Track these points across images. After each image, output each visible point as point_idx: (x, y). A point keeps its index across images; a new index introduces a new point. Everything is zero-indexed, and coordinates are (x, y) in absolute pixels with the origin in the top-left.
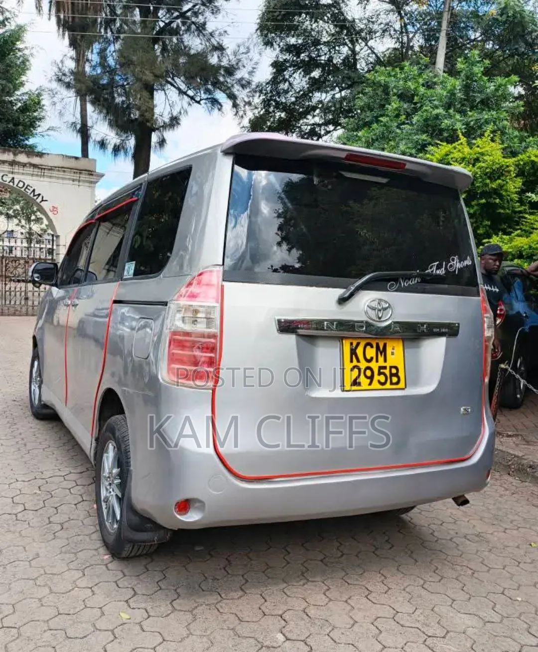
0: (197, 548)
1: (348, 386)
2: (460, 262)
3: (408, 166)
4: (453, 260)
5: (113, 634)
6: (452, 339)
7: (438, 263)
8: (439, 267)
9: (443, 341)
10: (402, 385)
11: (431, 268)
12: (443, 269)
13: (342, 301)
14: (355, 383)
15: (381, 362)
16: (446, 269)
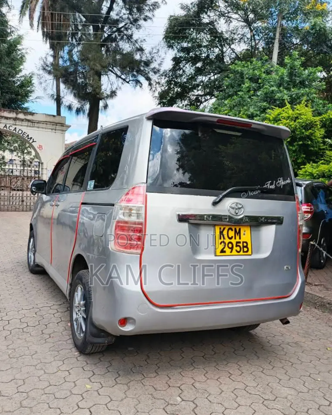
0: (130, 349)
1: (218, 253)
2: (284, 181)
3: (253, 126)
4: (280, 180)
5: (82, 397)
6: (279, 226)
7: (271, 181)
8: (271, 184)
9: (273, 228)
10: (250, 252)
11: (267, 185)
12: (274, 185)
13: (215, 204)
14: (223, 251)
16: (275, 185)
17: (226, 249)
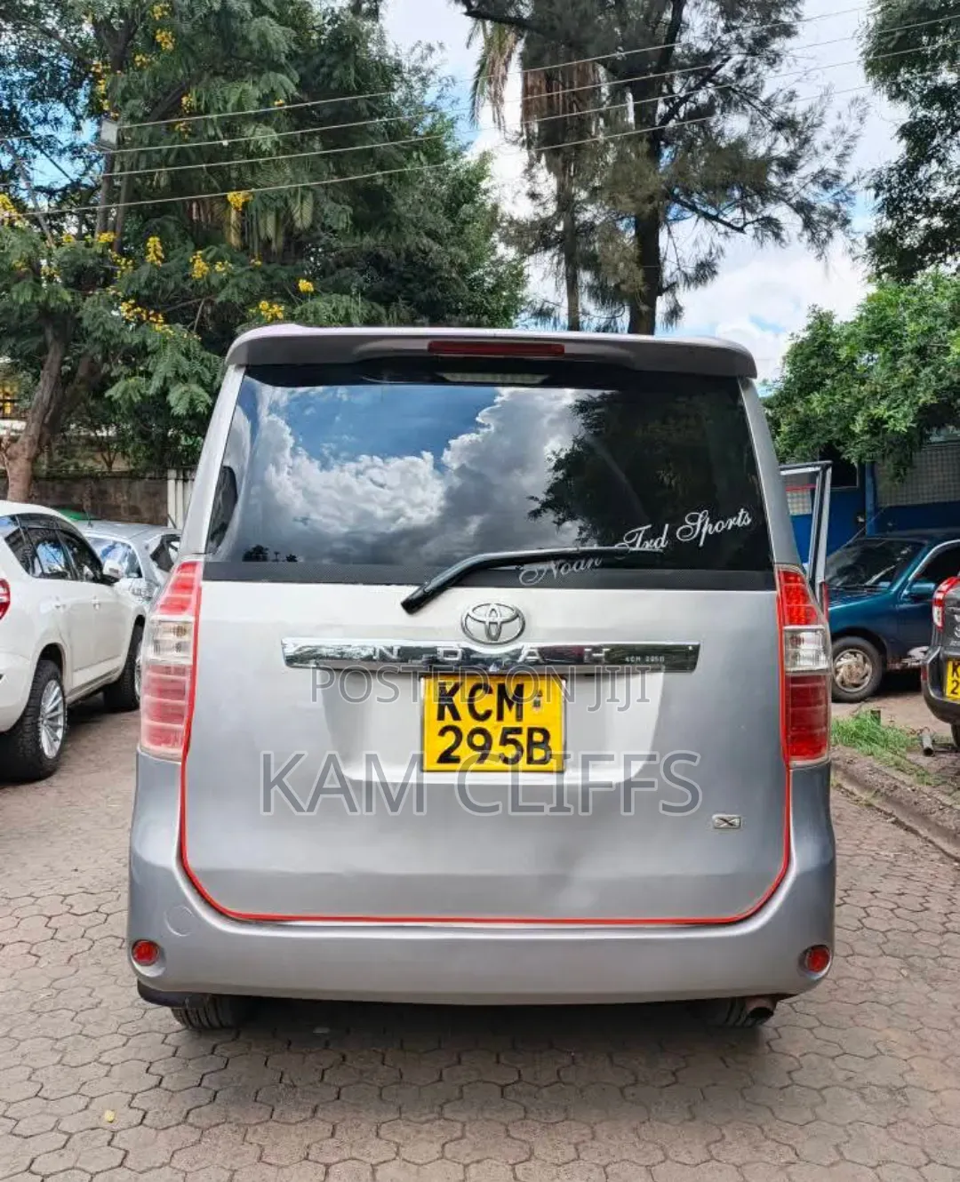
1: (431, 761)
2: (713, 522)
3: (569, 349)
4: (694, 519)
6: (679, 678)
7: (649, 526)
8: (653, 534)
9: (656, 681)
10: (553, 764)
11: (629, 538)
12: (663, 538)
13: (412, 606)
14: (446, 757)
15: (510, 719)
16: (671, 535)
17: (463, 751)
